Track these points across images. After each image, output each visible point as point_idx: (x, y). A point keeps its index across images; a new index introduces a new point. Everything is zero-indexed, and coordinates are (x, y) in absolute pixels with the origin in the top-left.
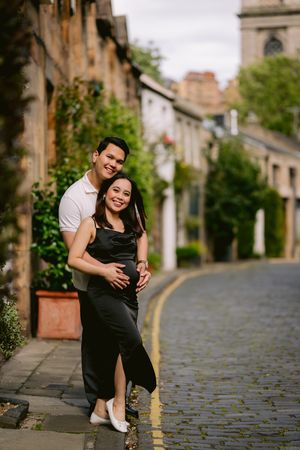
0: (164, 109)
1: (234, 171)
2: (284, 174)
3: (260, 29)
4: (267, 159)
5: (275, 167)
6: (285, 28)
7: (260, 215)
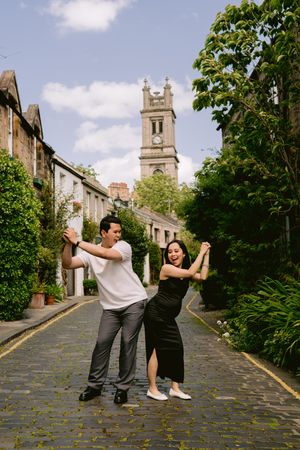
0: (75, 183)
1: (129, 230)
2: (162, 235)
3: (151, 165)
4: (151, 225)
5: (156, 230)
6: (164, 164)
7: (147, 258)
